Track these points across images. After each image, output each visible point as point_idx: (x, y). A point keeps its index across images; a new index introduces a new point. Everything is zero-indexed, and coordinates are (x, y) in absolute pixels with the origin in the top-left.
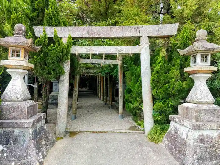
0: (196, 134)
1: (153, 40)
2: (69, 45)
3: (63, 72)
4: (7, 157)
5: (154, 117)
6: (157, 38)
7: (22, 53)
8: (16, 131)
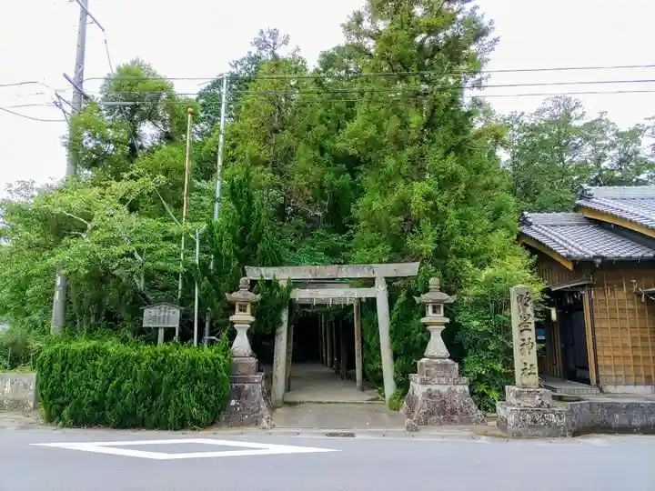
0: (425, 389)
1: (389, 281)
2: (289, 289)
3: (280, 323)
4: (240, 410)
5: (395, 379)
6: (395, 279)
7: (249, 309)
8: (247, 386)
